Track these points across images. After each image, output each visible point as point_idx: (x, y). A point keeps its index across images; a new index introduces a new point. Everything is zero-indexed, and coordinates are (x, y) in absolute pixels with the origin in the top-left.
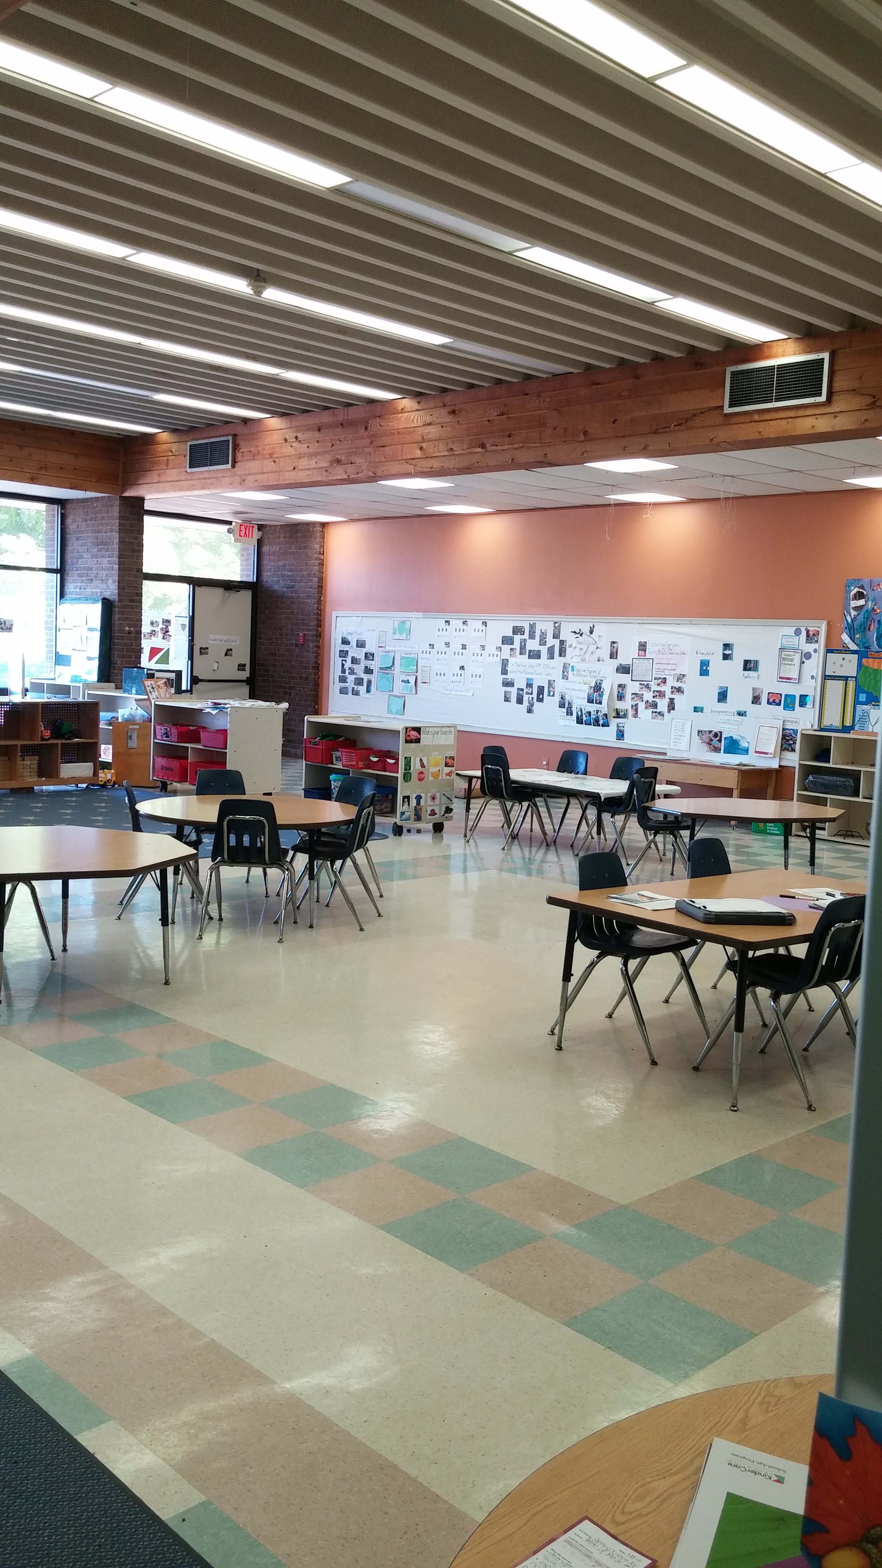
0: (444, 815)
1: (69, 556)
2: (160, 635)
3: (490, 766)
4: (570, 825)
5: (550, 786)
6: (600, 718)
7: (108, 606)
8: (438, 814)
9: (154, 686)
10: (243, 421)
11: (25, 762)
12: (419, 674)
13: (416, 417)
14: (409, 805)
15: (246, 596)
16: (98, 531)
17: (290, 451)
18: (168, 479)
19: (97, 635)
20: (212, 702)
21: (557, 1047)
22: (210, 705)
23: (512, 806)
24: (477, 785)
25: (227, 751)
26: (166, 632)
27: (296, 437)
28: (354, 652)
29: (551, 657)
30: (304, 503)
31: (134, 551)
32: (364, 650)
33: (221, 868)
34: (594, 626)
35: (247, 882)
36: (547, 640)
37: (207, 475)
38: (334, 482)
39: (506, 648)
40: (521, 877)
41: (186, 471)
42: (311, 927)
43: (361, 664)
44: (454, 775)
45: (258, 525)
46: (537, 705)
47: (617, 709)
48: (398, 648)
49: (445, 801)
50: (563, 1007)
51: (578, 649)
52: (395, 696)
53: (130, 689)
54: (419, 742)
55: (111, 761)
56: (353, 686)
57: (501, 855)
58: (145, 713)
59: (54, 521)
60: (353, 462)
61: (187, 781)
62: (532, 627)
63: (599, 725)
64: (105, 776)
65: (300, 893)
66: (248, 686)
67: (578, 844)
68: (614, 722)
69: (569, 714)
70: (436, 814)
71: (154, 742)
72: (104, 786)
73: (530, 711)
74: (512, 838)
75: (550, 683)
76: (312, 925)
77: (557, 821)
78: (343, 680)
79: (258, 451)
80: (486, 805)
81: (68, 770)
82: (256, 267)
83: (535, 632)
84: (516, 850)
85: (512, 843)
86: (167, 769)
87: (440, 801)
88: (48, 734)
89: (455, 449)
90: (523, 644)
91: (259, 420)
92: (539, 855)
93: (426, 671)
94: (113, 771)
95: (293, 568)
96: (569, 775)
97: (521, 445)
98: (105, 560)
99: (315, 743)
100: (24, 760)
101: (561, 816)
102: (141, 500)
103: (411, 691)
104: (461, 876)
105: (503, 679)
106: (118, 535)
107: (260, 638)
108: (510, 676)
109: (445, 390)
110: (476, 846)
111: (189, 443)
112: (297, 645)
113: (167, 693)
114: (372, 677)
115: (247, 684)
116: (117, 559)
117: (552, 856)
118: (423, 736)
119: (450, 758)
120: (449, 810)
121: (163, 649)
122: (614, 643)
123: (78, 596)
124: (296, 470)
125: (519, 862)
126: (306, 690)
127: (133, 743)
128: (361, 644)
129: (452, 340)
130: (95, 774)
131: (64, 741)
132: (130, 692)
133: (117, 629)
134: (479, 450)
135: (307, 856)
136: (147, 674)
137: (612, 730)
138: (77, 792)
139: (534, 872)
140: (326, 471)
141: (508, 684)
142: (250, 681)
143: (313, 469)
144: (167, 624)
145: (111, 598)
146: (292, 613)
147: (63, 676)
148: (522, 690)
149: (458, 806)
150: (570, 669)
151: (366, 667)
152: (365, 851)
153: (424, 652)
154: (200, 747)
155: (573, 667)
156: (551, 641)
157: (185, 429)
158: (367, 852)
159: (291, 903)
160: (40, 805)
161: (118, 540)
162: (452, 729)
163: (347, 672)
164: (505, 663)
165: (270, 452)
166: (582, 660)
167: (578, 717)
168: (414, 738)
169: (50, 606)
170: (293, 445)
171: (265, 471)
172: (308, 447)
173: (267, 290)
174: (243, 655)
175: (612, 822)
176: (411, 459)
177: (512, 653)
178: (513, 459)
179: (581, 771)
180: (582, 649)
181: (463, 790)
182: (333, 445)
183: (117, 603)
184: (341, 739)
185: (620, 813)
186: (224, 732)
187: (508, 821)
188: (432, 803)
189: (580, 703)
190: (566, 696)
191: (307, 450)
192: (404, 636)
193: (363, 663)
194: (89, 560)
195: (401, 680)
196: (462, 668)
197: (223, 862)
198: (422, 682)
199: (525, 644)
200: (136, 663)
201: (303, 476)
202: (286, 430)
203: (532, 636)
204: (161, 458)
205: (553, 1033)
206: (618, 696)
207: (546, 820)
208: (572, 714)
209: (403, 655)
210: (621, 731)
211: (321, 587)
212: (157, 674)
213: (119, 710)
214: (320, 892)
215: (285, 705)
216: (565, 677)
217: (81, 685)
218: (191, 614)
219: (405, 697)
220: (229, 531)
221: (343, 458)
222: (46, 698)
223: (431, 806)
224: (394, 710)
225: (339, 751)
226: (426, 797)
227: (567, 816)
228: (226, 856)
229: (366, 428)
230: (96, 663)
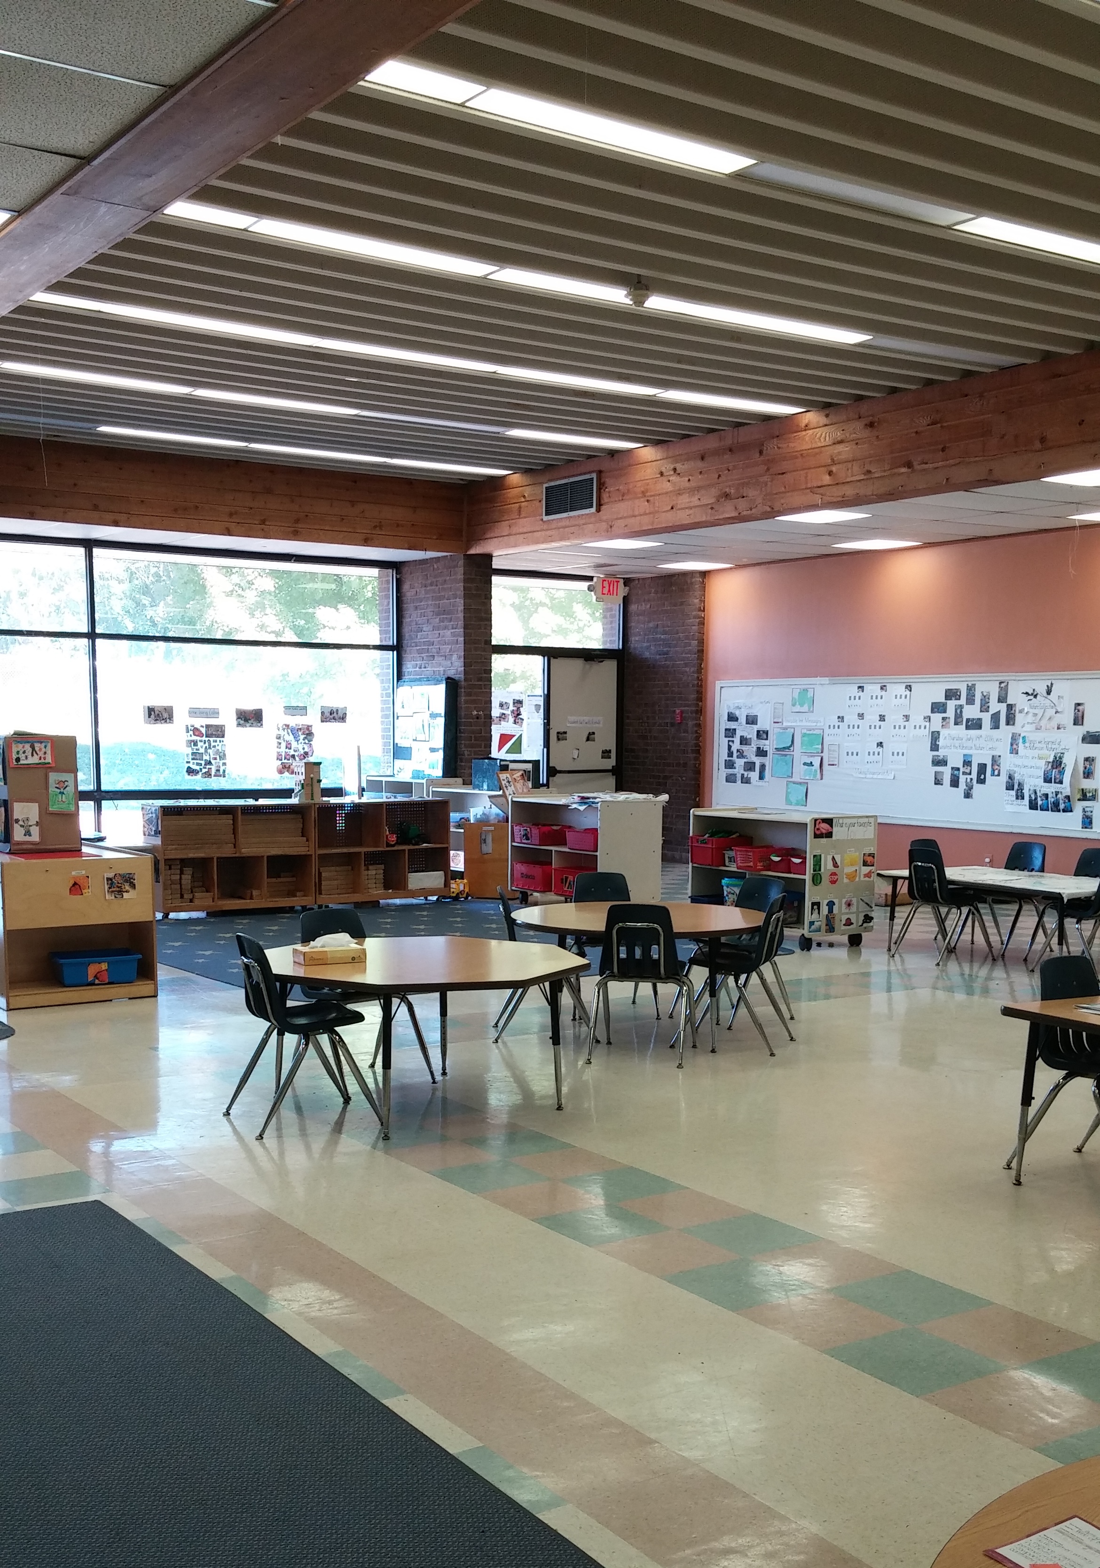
0: (862, 925)
1: (406, 630)
2: (511, 719)
3: (920, 864)
4: (1021, 935)
5: (998, 886)
6: (1061, 802)
7: (453, 687)
8: (855, 925)
9: (510, 780)
10: (609, 454)
11: (370, 872)
12: (825, 755)
13: (824, 434)
14: (819, 913)
15: (610, 667)
16: (440, 598)
17: (668, 487)
18: (521, 530)
19: (441, 721)
20: (579, 797)
21: (1014, 1182)
22: (577, 799)
23: (948, 913)
24: (903, 888)
25: (598, 854)
26: (517, 715)
27: (675, 470)
28: (743, 730)
29: (996, 726)
30: (683, 549)
31: (481, 619)
32: (755, 728)
33: (609, 983)
34: (1052, 684)
35: (634, 1002)
36: (990, 704)
37: (567, 523)
38: (722, 522)
39: (937, 717)
40: (960, 997)
41: (542, 520)
42: (713, 1051)
43: (753, 745)
44: (874, 876)
45: (624, 578)
46: (977, 788)
47: (1083, 790)
48: (799, 723)
49: (864, 908)
50: (1022, 1136)
51: (1030, 715)
52: (794, 783)
53: (480, 784)
54: (831, 837)
55: (463, 870)
56: (742, 772)
57: (935, 971)
58: (500, 812)
59: (389, 589)
60: (744, 495)
61: (551, 891)
62: (971, 689)
63: (1059, 811)
64: (457, 886)
65: (699, 1015)
66: (614, 777)
67: (1034, 957)
68: (1079, 807)
69: (1020, 798)
70: (852, 924)
71: (512, 846)
72: (456, 898)
73: (968, 795)
74: (949, 952)
75: (995, 760)
76: (714, 1049)
77: (1005, 932)
78: (730, 765)
79: (628, 490)
80: (915, 912)
81: (419, 880)
82: (636, 273)
83: (974, 696)
84: (953, 967)
85: (948, 958)
86: (527, 876)
87: (857, 909)
88: (393, 838)
89: (873, 471)
90: (958, 711)
91: (630, 451)
92: (984, 972)
93: (834, 751)
94: (465, 881)
95: (667, 629)
96: (1021, 872)
97: (958, 460)
98: (448, 633)
99: (703, 842)
100: (368, 870)
101: (1011, 925)
102: (489, 557)
103: (815, 776)
104: (884, 995)
105: (933, 756)
106: (462, 602)
107: (628, 718)
108: (941, 753)
109: (860, 398)
110: (903, 961)
111: (545, 485)
112: (672, 725)
113: (525, 787)
114: (767, 761)
115: (613, 775)
116: (462, 630)
117: (999, 973)
118: (835, 830)
119: (870, 855)
120: (868, 919)
121: (514, 736)
122: (1079, 704)
123: (418, 677)
124: (674, 509)
125: (957, 979)
126: (684, 778)
127: (488, 848)
128: (752, 720)
129: (871, 337)
130: (447, 884)
131: (411, 847)
132: (480, 787)
133: (463, 714)
134: (904, 470)
135: (707, 970)
136: (501, 765)
137: (1077, 816)
138: (427, 906)
139: (978, 991)
140: (712, 508)
141: (939, 762)
142: (615, 771)
143: (696, 507)
144: (519, 705)
145: (456, 677)
146: (667, 685)
147: (404, 772)
148: (958, 769)
149: (880, 916)
150: (1021, 740)
151: (758, 748)
152: (772, 964)
153: (832, 727)
154: (567, 850)
155: (1024, 738)
156: (995, 706)
157: (539, 468)
158: (774, 965)
159: (689, 1023)
160: (389, 920)
161: (463, 608)
162: (872, 820)
163: (735, 754)
164: (935, 737)
165: (642, 489)
166: (1037, 729)
167: (1030, 802)
168: (824, 831)
169: (387, 690)
170: (671, 479)
171: (637, 513)
172: (689, 480)
173: (650, 299)
174: (608, 739)
175: (1078, 929)
176: (819, 487)
177: (944, 723)
178: (947, 479)
179: (1037, 868)
180: (1035, 715)
181: (884, 896)
182: (719, 476)
183: (463, 683)
184: (734, 836)
185: (1088, 918)
186: (595, 831)
187: (943, 931)
188: (847, 911)
189: (1034, 782)
190: (1016, 775)
191: (687, 485)
192: (805, 708)
193: (755, 743)
194: (429, 633)
195: (802, 763)
196: (880, 744)
197: (613, 977)
198: (829, 765)
199: (961, 712)
200: (486, 754)
201: (683, 517)
202: (662, 461)
203: (970, 701)
204: (513, 505)
205: (1009, 1167)
206: (1084, 773)
207: (991, 930)
208: (1023, 798)
209: (805, 731)
210: (1088, 817)
211: (701, 652)
212: (512, 766)
213: (472, 810)
214: (721, 1013)
215: (665, 797)
216: (1014, 751)
217: (424, 781)
218: (546, 692)
219: (807, 783)
220: (590, 589)
221: (732, 491)
222: (384, 798)
223: (847, 913)
224: (793, 799)
225: (732, 850)
226: (840, 902)
227: (1018, 925)
228: (615, 970)
229: (761, 452)
230: (440, 755)
